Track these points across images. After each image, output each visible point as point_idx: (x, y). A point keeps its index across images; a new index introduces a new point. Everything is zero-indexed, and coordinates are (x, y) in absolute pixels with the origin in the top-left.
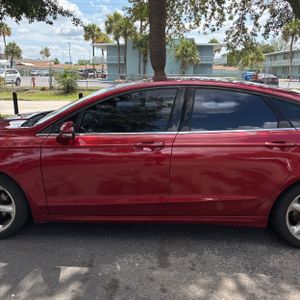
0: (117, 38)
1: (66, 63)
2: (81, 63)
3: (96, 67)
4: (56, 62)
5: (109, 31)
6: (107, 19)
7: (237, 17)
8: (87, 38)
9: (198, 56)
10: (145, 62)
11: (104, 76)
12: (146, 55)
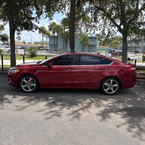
0: (54, 33)
1: (28, 43)
2: (36, 43)
3: (44, 45)
4: (24, 43)
5: (50, 30)
6: (49, 25)
7: (102, 29)
8: (40, 32)
9: (90, 42)
10: (66, 44)
11: (47, 50)
12: (66, 41)
